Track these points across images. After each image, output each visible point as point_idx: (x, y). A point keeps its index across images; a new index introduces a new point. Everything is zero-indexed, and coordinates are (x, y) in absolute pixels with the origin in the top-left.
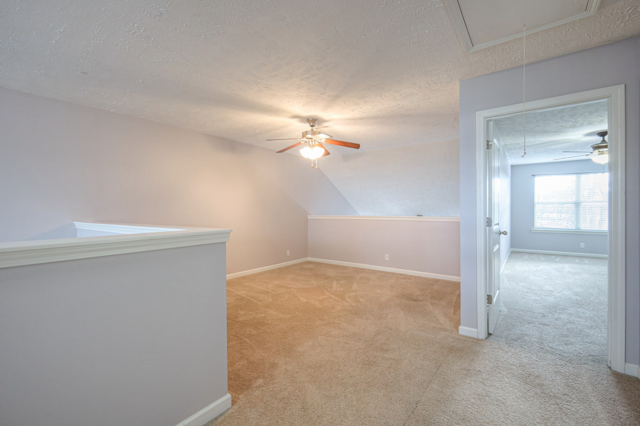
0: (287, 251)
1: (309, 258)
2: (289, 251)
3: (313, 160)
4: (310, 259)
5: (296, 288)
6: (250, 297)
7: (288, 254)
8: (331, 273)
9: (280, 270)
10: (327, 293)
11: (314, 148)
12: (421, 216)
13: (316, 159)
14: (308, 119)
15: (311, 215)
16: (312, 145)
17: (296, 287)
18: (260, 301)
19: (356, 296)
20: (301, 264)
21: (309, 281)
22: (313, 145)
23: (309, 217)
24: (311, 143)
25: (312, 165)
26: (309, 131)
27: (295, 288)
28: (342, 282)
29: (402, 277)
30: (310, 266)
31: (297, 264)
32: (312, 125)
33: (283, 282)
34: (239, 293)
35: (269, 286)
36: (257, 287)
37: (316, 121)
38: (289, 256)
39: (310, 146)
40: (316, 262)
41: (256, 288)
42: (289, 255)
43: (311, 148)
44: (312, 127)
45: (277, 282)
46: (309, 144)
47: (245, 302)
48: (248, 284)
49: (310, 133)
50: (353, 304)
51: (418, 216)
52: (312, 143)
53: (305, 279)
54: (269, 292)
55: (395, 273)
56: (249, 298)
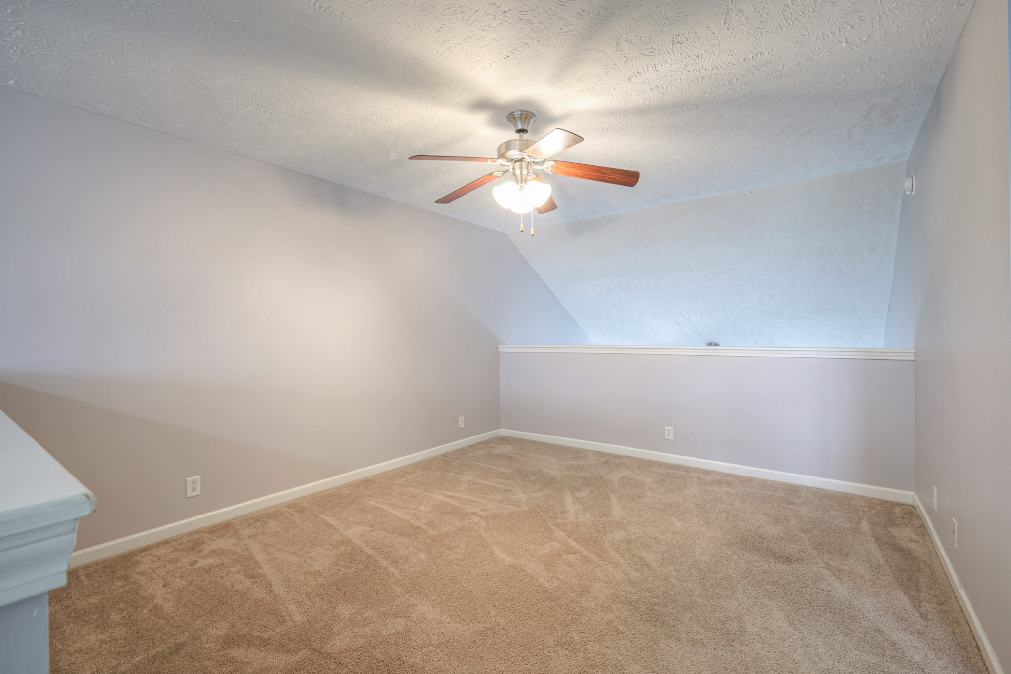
0: (460, 418)
1: (501, 429)
2: (463, 417)
3: (523, 214)
4: (503, 432)
5: (481, 513)
6: (373, 548)
7: (461, 425)
8: (553, 467)
9: (445, 462)
10: (559, 534)
11: (526, 184)
12: (716, 344)
13: (530, 212)
14: (512, 113)
15: (506, 344)
16: (521, 177)
17: (483, 510)
18: (395, 563)
19: (629, 542)
20: (486, 443)
21: (509, 491)
22: (524, 177)
23: (502, 348)
24: (518, 172)
25: (522, 225)
26: (515, 140)
27: (481, 516)
28: (583, 494)
29: (709, 478)
30: (507, 449)
31: (479, 444)
32: (520, 127)
33: (452, 497)
34: (349, 533)
35: (421, 508)
36: (393, 512)
37: (532, 117)
38: (463, 428)
39: (517, 180)
40: (516, 439)
41: (392, 514)
42: (463, 426)
43: (520, 185)
44: (522, 133)
45: (439, 497)
46: (515, 175)
47: (360, 566)
48: (374, 503)
49: (517, 147)
50: (633, 574)
51: (710, 344)
52: (521, 172)
53: (500, 486)
54: (419, 528)
55: (690, 468)
56: (369, 551)
